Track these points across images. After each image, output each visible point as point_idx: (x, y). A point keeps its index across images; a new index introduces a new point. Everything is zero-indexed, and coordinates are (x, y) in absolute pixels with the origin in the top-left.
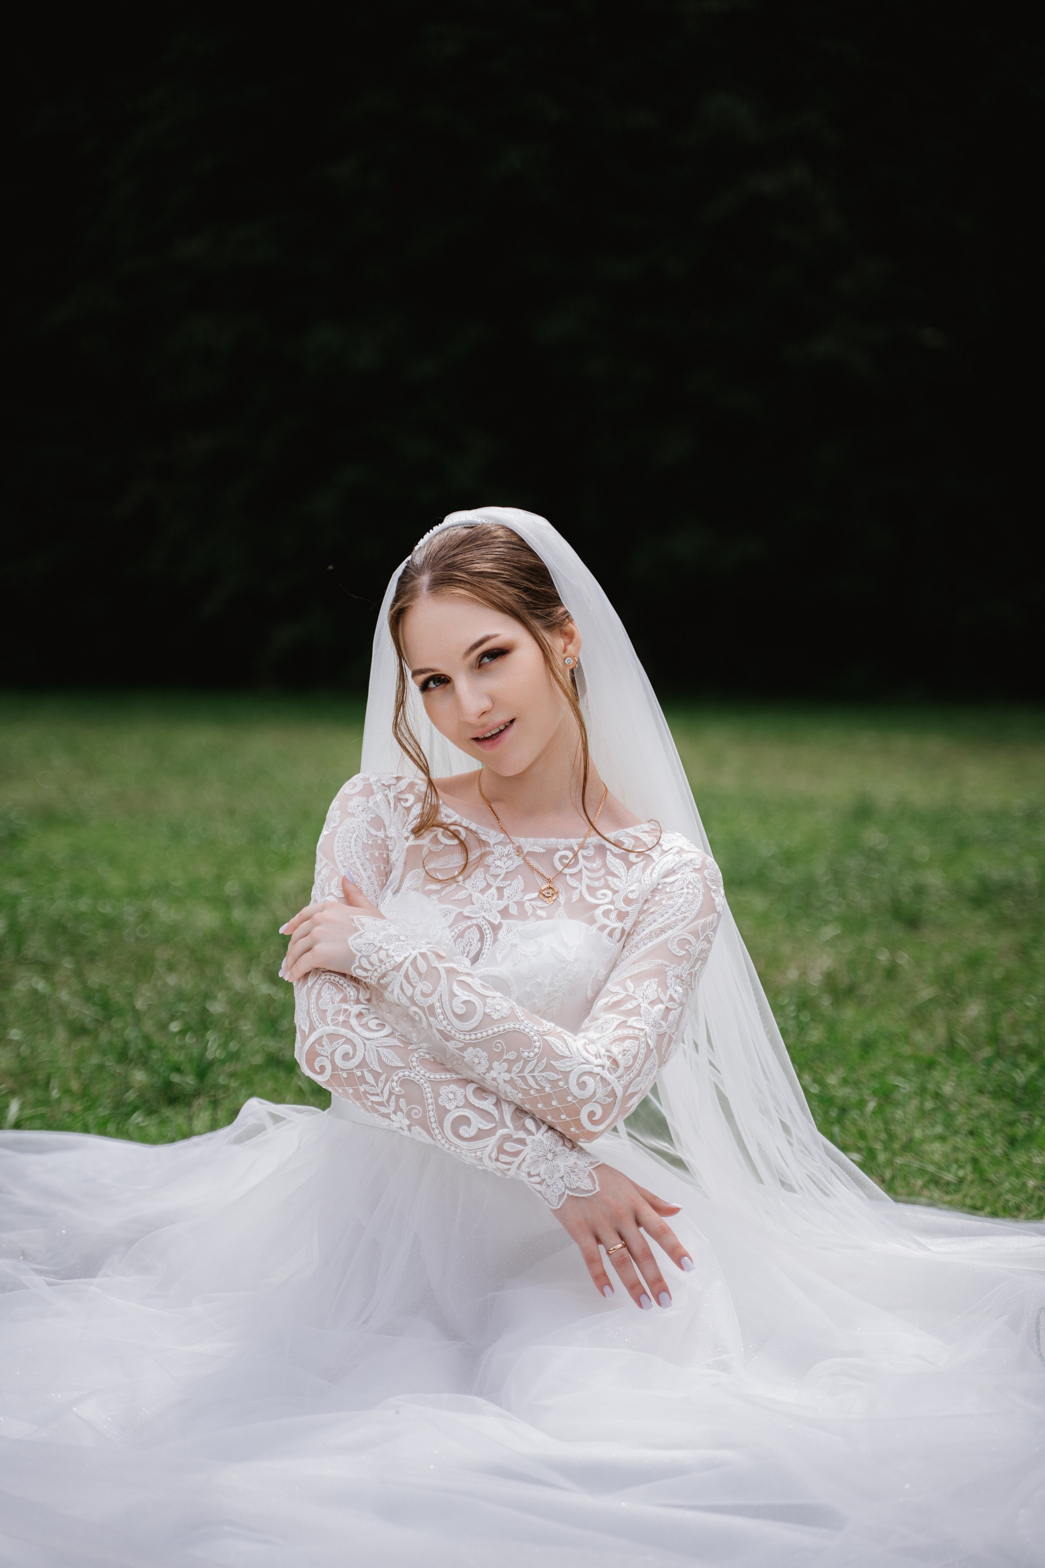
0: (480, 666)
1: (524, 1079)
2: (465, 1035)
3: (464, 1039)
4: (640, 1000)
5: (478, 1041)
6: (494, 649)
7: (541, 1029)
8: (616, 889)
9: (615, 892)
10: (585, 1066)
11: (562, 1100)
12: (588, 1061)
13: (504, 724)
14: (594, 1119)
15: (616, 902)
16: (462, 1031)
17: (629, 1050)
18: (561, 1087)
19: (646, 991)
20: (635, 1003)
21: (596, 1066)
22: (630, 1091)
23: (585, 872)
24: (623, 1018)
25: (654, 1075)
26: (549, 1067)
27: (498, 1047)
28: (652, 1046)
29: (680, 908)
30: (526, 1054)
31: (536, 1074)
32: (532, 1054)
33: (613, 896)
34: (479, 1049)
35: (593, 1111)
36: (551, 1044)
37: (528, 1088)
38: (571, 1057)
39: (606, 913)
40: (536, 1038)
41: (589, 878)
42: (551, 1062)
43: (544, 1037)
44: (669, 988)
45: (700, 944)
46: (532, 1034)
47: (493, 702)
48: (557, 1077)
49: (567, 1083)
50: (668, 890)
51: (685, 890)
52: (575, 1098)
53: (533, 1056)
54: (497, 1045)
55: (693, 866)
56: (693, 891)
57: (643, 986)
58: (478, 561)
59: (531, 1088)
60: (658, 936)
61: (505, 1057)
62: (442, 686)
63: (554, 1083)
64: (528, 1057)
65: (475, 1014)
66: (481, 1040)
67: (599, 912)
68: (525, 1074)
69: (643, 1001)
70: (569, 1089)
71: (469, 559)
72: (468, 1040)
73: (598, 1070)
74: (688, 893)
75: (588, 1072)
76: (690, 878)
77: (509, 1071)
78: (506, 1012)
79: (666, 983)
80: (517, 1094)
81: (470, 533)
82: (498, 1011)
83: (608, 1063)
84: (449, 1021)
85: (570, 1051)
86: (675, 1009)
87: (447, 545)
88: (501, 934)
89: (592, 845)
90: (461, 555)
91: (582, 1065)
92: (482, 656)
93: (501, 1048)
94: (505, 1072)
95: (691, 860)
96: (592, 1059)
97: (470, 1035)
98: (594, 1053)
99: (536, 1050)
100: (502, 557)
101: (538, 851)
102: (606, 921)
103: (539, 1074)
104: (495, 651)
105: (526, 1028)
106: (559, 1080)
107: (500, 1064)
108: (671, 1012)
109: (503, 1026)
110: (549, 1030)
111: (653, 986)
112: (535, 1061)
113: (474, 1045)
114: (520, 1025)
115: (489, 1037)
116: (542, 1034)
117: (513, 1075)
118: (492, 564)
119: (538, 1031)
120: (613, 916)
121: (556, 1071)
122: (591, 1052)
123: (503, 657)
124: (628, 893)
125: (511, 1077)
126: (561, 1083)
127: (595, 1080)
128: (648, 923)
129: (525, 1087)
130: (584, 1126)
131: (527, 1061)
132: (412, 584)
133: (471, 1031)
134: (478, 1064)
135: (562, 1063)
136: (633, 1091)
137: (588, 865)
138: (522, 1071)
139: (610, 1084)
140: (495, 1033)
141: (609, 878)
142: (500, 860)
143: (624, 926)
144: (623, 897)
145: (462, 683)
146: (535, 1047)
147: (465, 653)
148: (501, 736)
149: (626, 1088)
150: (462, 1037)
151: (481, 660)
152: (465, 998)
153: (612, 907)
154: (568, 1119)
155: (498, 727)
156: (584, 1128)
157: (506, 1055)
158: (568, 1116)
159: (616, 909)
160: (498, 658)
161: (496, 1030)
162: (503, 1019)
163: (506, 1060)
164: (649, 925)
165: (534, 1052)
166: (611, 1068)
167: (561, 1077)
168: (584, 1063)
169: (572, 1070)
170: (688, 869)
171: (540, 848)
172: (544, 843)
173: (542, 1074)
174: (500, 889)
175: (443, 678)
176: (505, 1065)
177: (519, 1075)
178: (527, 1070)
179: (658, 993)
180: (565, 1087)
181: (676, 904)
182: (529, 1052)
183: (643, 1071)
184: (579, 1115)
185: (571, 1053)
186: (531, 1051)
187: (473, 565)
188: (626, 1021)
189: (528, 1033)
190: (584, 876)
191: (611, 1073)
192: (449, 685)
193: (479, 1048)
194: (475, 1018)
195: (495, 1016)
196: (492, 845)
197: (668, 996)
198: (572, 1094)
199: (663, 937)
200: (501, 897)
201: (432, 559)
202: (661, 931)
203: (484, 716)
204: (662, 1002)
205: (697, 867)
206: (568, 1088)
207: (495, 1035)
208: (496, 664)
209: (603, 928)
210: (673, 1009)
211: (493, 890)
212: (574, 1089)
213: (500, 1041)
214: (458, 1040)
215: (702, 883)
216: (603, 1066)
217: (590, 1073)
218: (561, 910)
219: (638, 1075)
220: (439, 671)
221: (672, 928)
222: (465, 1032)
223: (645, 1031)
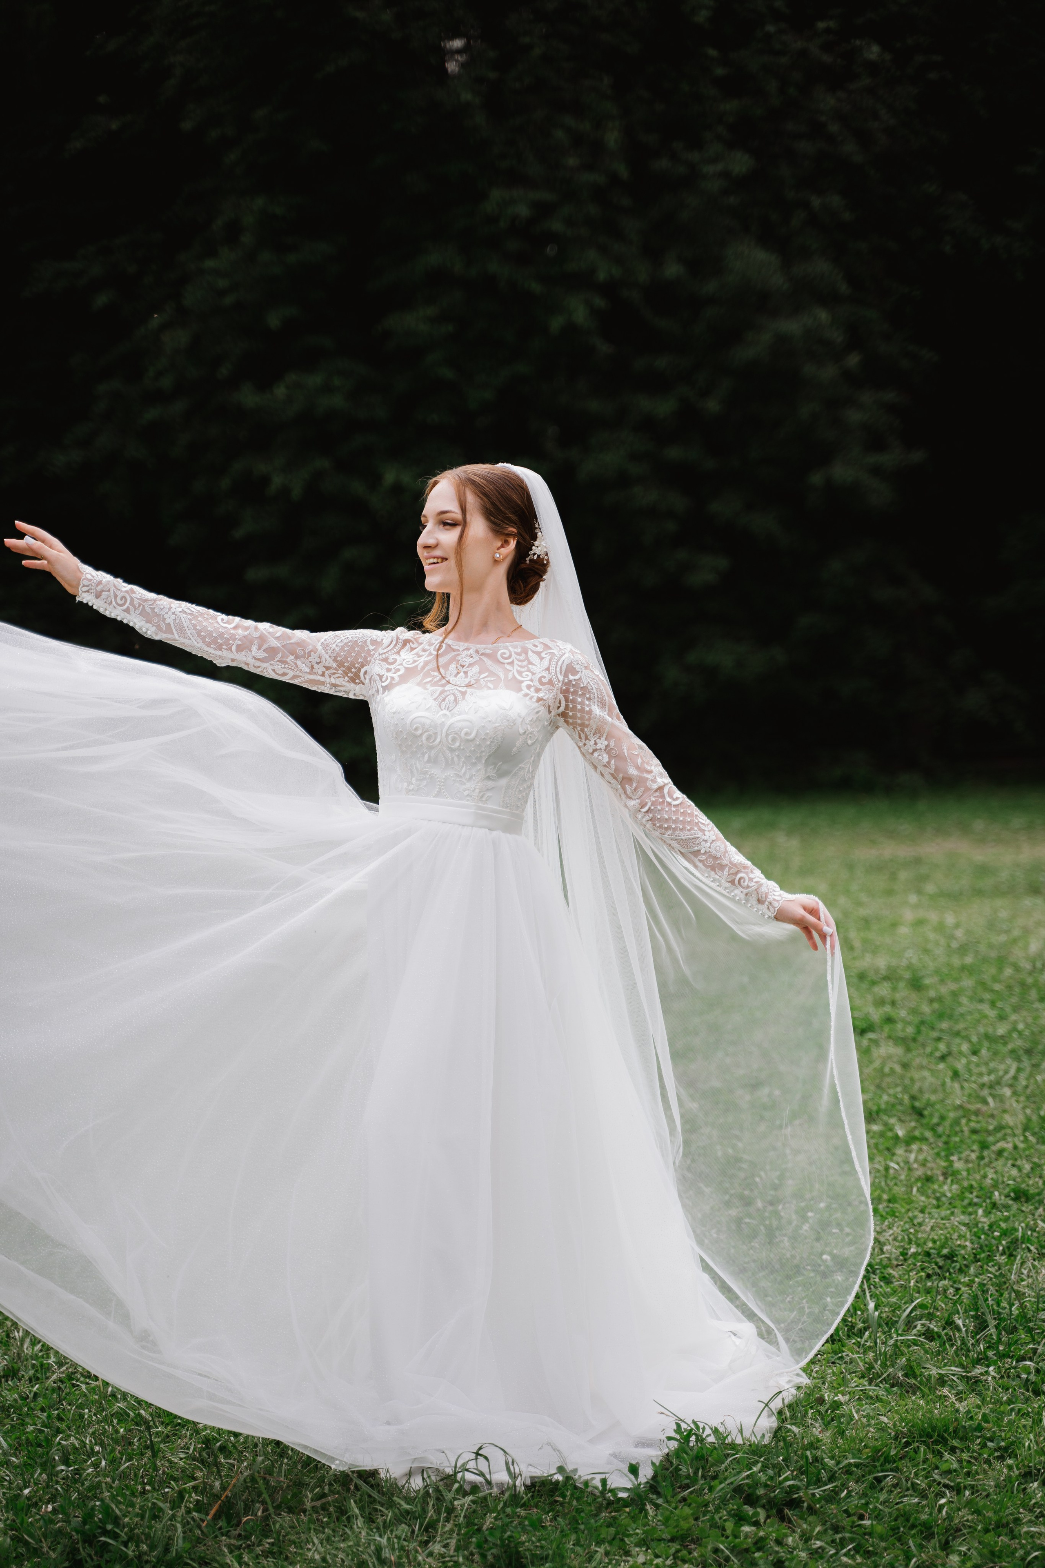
8: (534, 672)
9: (533, 674)
15: (534, 680)
23: (516, 662)
33: (532, 676)
39: (529, 687)
41: (519, 666)
88: (467, 696)
102: (528, 692)
120: (532, 689)
137: (518, 657)
141: (530, 666)
144: (538, 678)
153: (531, 683)
174: (466, 673)
190: (515, 664)
200: (466, 677)
209: (526, 695)
211: (462, 674)
218: (502, 684)
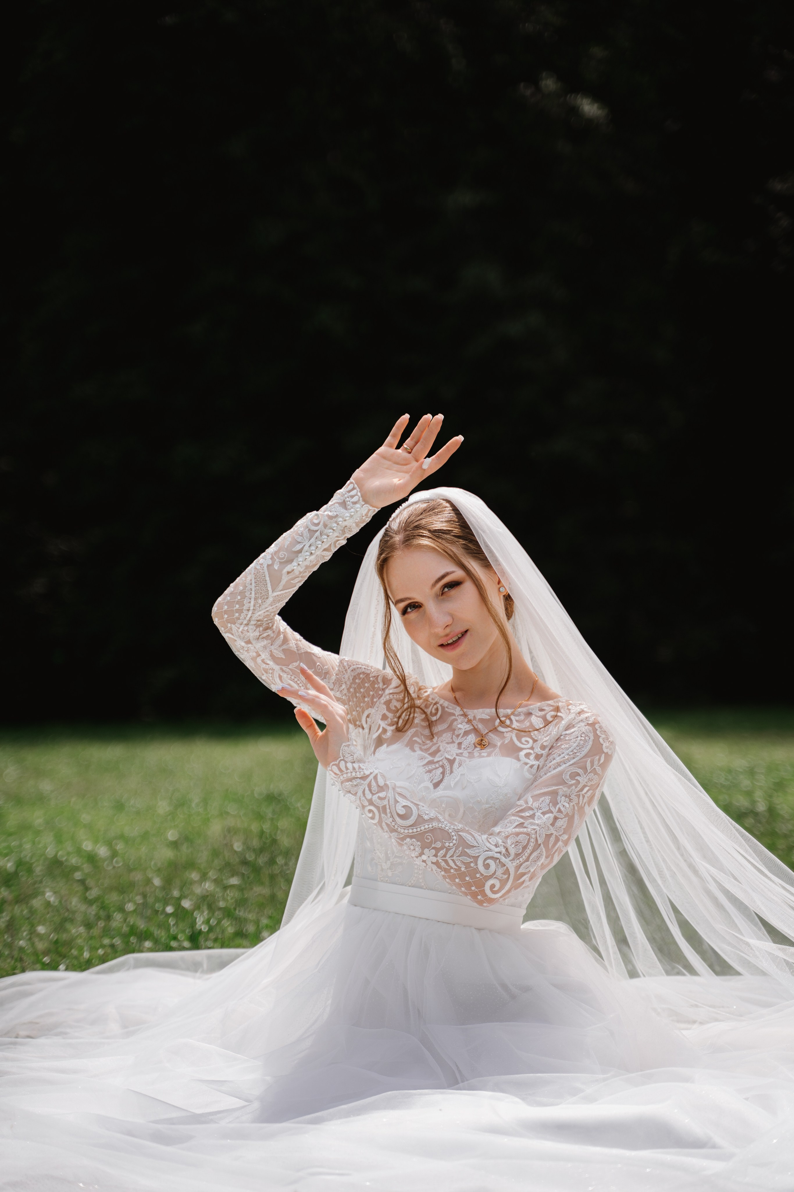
0: (442, 594)
1: (446, 862)
2: (405, 829)
3: (404, 832)
4: (536, 810)
5: (414, 834)
6: (452, 582)
7: (456, 828)
8: (536, 739)
10: (488, 852)
11: (473, 877)
12: (490, 849)
13: (461, 633)
14: (494, 889)
15: (535, 748)
16: (402, 826)
17: (521, 842)
18: (472, 867)
19: (541, 804)
20: (531, 812)
21: (496, 853)
22: (521, 870)
24: (522, 821)
25: (541, 862)
26: (464, 854)
27: (428, 839)
28: (540, 841)
29: (573, 750)
30: (447, 844)
31: (455, 858)
32: (451, 844)
33: (533, 744)
34: (414, 840)
35: (494, 884)
36: (464, 837)
37: (449, 868)
38: (479, 847)
39: (528, 755)
40: (453, 834)
42: (465, 850)
43: (459, 833)
44: (558, 804)
45: (587, 775)
46: (450, 831)
47: (453, 618)
48: (469, 860)
49: (476, 864)
50: (567, 738)
51: (579, 738)
52: (482, 875)
53: (452, 846)
54: (428, 837)
55: (587, 722)
56: (585, 738)
57: (539, 801)
58: (436, 523)
59: (452, 868)
60: (554, 769)
61: (433, 846)
62: (416, 610)
63: (467, 865)
64: (449, 846)
65: (412, 815)
66: (416, 833)
67: (522, 754)
68: (447, 858)
69: (537, 811)
70: (478, 869)
71: (429, 522)
72: (407, 833)
73: (498, 855)
74: (581, 740)
75: (491, 857)
76: (583, 730)
77: (436, 856)
78: (433, 815)
79: (557, 800)
80: (441, 872)
81: (429, 505)
82: (427, 814)
83: (504, 851)
84: (394, 818)
85: (477, 842)
86: (562, 819)
87: (413, 514)
89: (523, 713)
90: (424, 519)
91: (486, 852)
92: (444, 587)
93: (430, 839)
94: (433, 856)
95: (586, 718)
96: (493, 848)
97: (408, 829)
98: (494, 844)
99: (454, 842)
100: (452, 519)
101: (485, 718)
103: (456, 858)
104: (453, 583)
105: (446, 826)
106: (472, 862)
107: (429, 851)
108: (558, 820)
109: (432, 824)
110: (461, 828)
111: (547, 801)
112: (454, 849)
113: (411, 837)
114: (442, 824)
115: (422, 832)
116: (457, 831)
117: (438, 858)
118: (446, 524)
119: (454, 829)
120: (532, 757)
121: (469, 856)
122: (492, 843)
123: (458, 587)
124: (544, 742)
125: (437, 860)
126: (472, 865)
127: (496, 863)
128: (550, 761)
129: (447, 867)
130: (487, 894)
131: (448, 850)
132: (392, 541)
133: (409, 826)
134: (413, 850)
135: (472, 850)
136: (523, 871)
138: (445, 856)
139: (505, 865)
140: (426, 829)
142: (461, 724)
143: (539, 763)
144: (540, 745)
145: (431, 607)
146: (453, 840)
147: (432, 585)
148: (459, 642)
149: (518, 867)
150: (402, 831)
151: (444, 590)
152: (404, 804)
153: (531, 751)
154: (476, 890)
155: (457, 635)
156: (487, 896)
157: (434, 844)
158: (476, 888)
159: (534, 753)
160: (455, 587)
161: (427, 826)
162: (431, 820)
163: (433, 848)
164: (550, 762)
165: (453, 843)
166: (506, 854)
167: (473, 860)
168: (488, 851)
169: (480, 855)
170: (582, 724)
171: (486, 716)
172: (489, 712)
173: (458, 858)
175: (417, 604)
176: (433, 852)
177: (443, 859)
178: (448, 856)
179: (549, 807)
180: (475, 867)
181: (570, 747)
182: (449, 843)
183: (531, 858)
184: (484, 887)
185: (478, 844)
186: (451, 842)
187: (433, 525)
188: (523, 823)
189: (448, 830)
191: (506, 858)
192: (421, 609)
193: (414, 838)
194: (412, 818)
195: (426, 817)
196: (456, 715)
197: (557, 808)
198: (480, 872)
199: (559, 769)
201: (404, 524)
202: (558, 765)
203: (447, 628)
204: (552, 812)
205: (590, 722)
206: (477, 867)
207: (426, 830)
208: (453, 592)
209: (525, 765)
210: (560, 818)
212: (481, 868)
213: (430, 834)
214: (399, 833)
215: (592, 733)
216: (500, 853)
217: (492, 858)
218: (497, 751)
219: (527, 860)
220: (414, 599)
221: (565, 763)
222: (405, 827)
223: (536, 830)
